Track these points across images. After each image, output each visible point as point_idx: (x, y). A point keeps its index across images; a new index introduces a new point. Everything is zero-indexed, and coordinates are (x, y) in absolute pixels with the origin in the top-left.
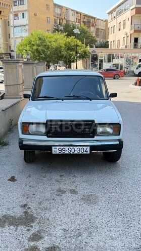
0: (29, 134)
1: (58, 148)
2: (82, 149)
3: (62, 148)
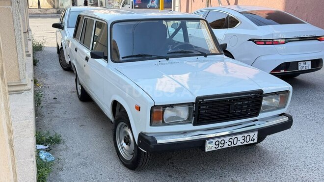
0: (164, 124)
1: (214, 141)
2: (248, 137)
3: (220, 140)
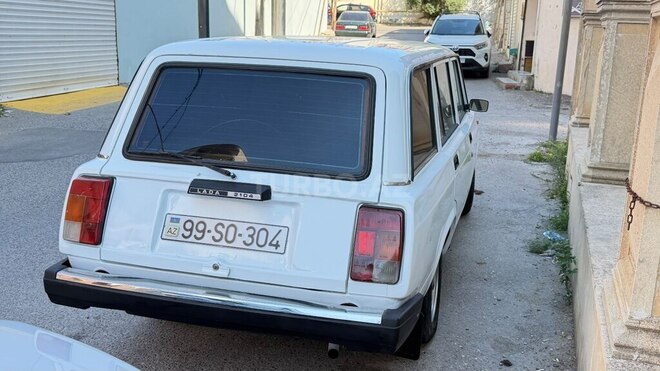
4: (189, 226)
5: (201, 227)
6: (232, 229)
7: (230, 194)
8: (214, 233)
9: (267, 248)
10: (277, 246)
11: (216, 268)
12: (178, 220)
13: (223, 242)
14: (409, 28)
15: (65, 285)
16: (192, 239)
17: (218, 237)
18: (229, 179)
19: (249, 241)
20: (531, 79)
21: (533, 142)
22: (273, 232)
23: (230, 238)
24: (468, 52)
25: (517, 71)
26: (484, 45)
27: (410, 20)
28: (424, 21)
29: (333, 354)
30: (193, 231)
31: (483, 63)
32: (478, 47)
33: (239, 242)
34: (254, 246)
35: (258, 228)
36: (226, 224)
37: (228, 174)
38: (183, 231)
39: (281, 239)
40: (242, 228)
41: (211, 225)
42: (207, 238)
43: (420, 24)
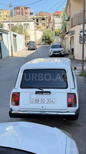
4: (36, 100)
5: (38, 100)
6: (44, 100)
7: (44, 93)
8: (41, 101)
9: (51, 103)
10: (53, 102)
11: (42, 107)
12: (33, 99)
13: (43, 102)
14: (43, 46)
15: (14, 114)
16: (37, 102)
17: (42, 102)
18: (42, 91)
19: (48, 102)
20: (74, 57)
21: (79, 72)
22: (52, 100)
23: (44, 102)
24: (60, 52)
25: (70, 55)
26: (63, 50)
27: (43, 44)
28: (46, 44)
29: (65, 121)
30: (37, 101)
31: (63, 54)
32: (62, 50)
33: (46, 102)
34: (49, 103)
35: (49, 99)
36: (43, 99)
37: (42, 90)
38: (35, 101)
39: (54, 101)
40: (46, 99)
41: (40, 99)
42: (40, 102)
43: (45, 45)
